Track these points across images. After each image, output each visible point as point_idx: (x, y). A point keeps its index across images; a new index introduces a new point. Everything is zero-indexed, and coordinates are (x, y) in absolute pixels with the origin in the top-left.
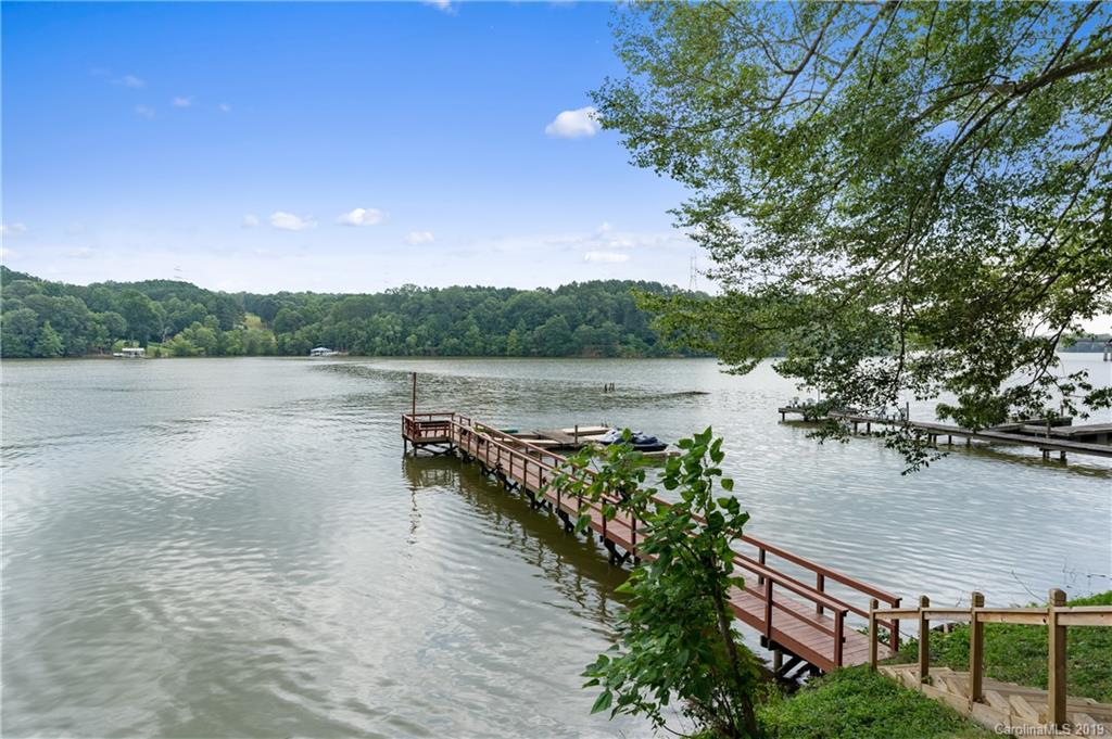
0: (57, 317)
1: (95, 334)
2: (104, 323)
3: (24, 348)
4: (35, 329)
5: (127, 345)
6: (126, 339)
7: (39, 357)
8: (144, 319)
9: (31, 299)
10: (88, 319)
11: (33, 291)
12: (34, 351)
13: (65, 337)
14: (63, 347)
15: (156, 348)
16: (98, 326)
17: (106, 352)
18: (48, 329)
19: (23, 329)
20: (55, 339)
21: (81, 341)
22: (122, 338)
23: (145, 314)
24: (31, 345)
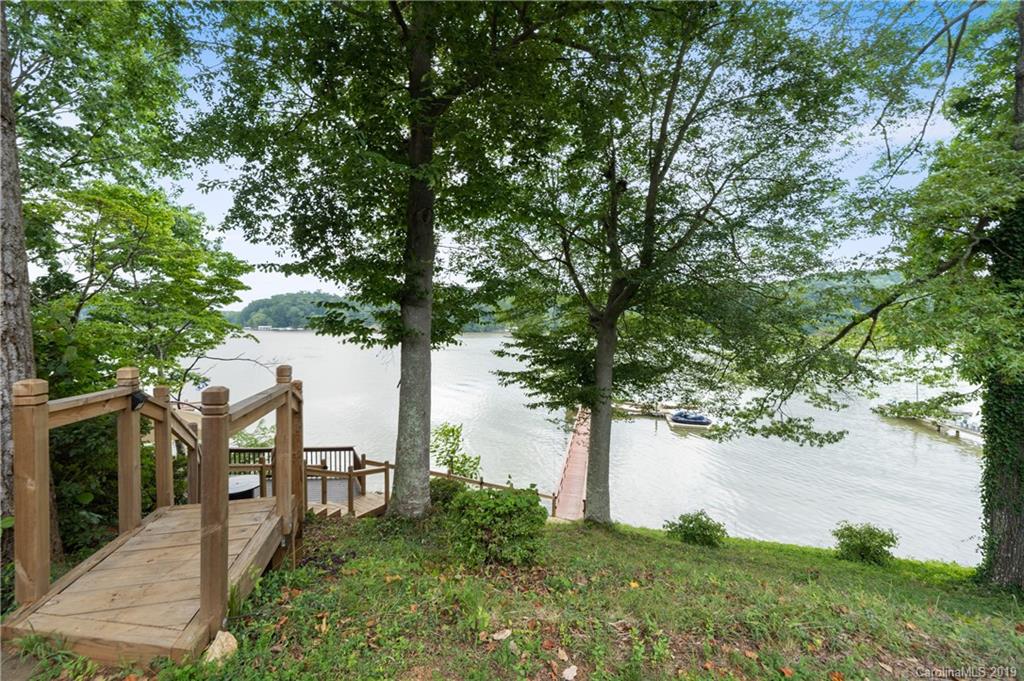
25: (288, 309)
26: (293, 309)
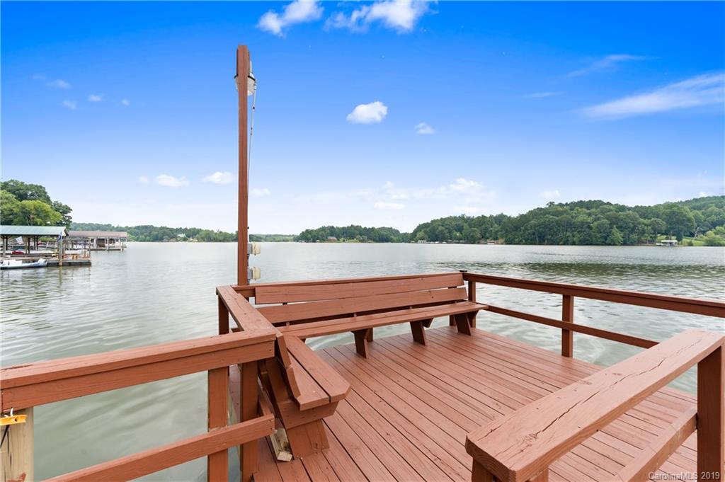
0: (620, 224)
1: (643, 232)
2: (650, 225)
3: (602, 240)
4: (608, 230)
5: (667, 238)
6: (667, 234)
7: (610, 245)
8: (681, 222)
9: (608, 215)
10: (639, 223)
11: (610, 210)
12: (607, 242)
13: (625, 234)
14: (622, 239)
15: (689, 241)
16: (646, 227)
17: (652, 242)
18: (615, 230)
19: (602, 231)
20: (618, 235)
21: (635, 236)
22: (663, 234)
23: (681, 218)
24: (606, 238)
25: (438, 228)
26: (440, 228)
